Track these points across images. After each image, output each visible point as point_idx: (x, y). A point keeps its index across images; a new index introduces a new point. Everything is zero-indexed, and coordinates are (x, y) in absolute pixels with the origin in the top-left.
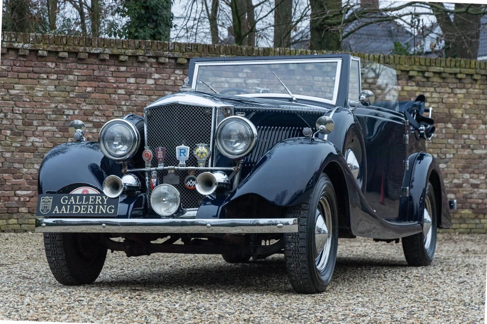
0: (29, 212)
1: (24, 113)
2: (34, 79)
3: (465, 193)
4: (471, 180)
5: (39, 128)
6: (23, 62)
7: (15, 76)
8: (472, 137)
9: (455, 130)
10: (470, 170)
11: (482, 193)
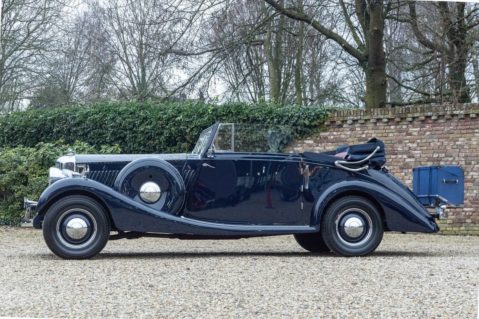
0: (472, 223)
1: (466, 157)
2: (470, 133)
5: (476, 166)
6: (463, 123)
7: (458, 133)
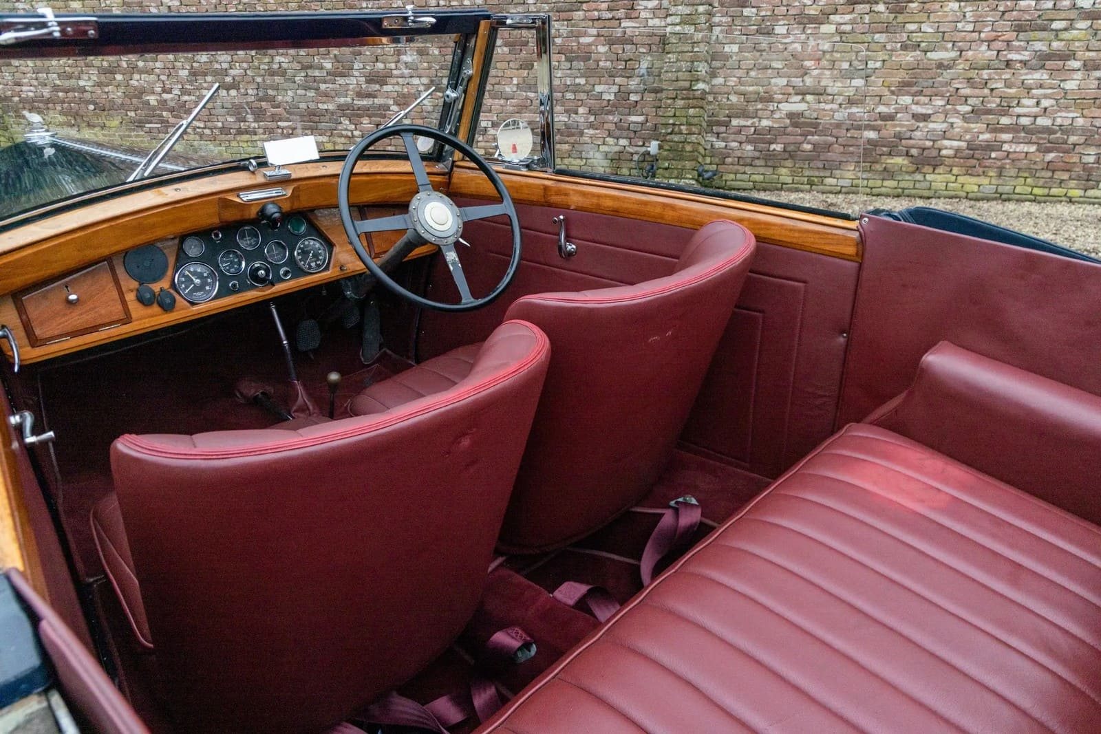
3: (898, 129)
4: (914, 107)
8: (925, 27)
9: (893, 16)
10: (915, 89)
11: (934, 130)
